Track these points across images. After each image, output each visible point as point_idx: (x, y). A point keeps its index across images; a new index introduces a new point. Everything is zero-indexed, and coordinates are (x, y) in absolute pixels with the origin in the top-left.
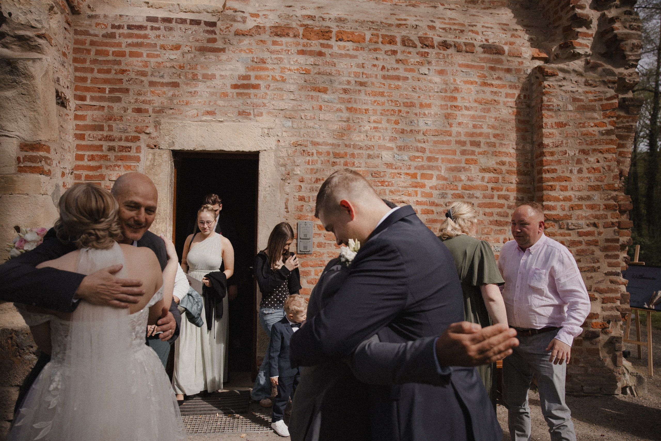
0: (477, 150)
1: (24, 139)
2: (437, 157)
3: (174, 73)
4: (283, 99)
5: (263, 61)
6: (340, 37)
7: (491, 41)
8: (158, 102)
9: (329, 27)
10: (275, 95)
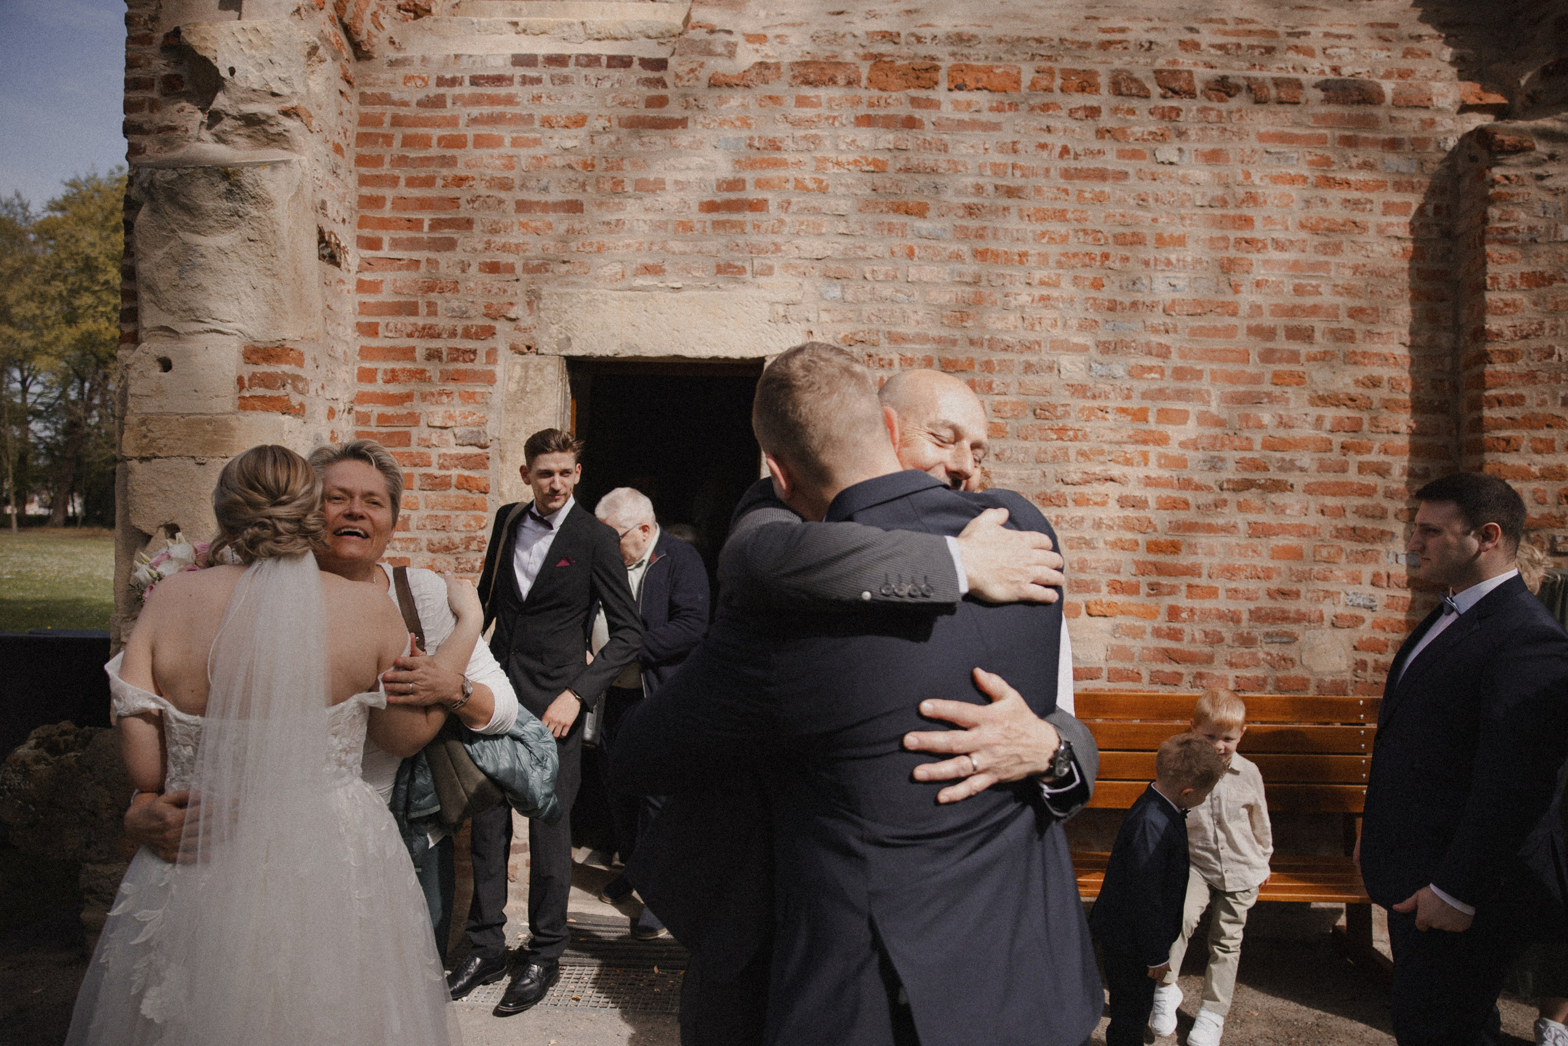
0: (1303, 349)
1: (251, 338)
2: (1199, 367)
3: (570, 181)
4: (821, 235)
5: (775, 145)
6: (960, 81)
7: (1346, 72)
8: (536, 247)
9: (933, 59)
10: (802, 223)
